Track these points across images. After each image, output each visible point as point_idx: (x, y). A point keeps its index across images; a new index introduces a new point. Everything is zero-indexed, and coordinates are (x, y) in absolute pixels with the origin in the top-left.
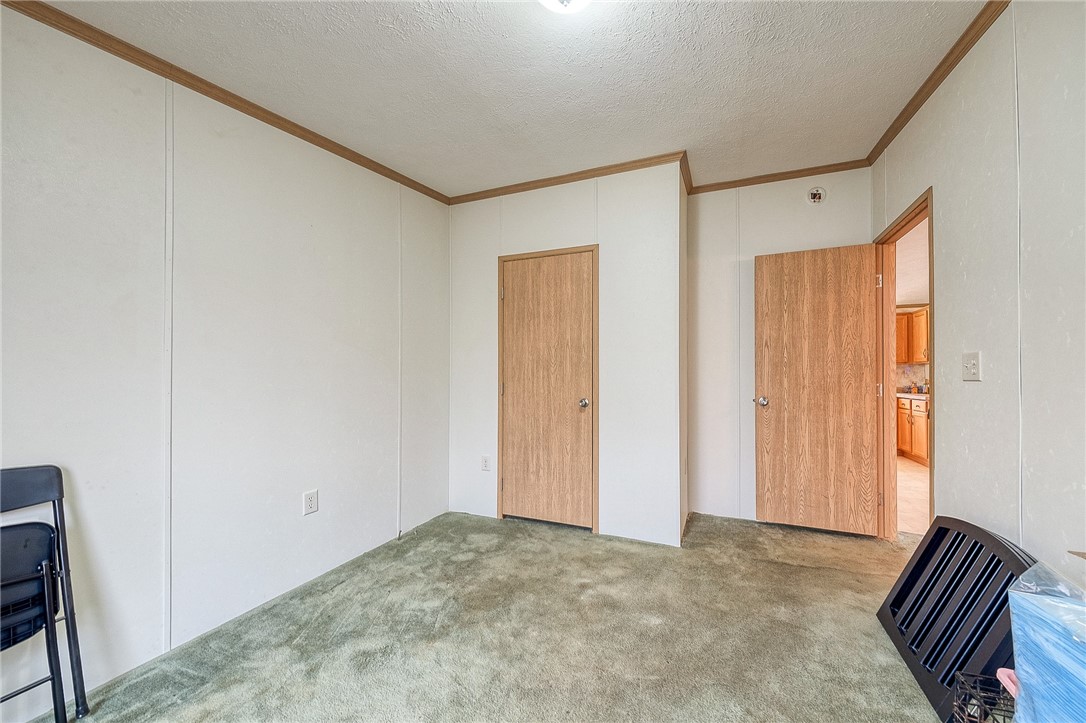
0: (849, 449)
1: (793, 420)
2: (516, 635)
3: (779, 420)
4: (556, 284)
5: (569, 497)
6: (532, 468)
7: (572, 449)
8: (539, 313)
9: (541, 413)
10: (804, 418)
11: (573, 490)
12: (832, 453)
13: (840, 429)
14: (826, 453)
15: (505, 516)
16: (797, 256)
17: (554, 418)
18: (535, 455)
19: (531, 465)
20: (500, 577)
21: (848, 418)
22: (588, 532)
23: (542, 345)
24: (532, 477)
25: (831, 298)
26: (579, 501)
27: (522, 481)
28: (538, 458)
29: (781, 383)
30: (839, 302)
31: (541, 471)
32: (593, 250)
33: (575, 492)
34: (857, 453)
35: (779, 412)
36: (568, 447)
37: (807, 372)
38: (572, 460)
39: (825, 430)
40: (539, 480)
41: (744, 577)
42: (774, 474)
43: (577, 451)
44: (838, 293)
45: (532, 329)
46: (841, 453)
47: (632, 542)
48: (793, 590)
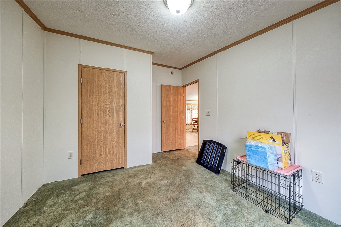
0: (179, 131)
1: (169, 125)
2: (136, 205)
3: (167, 126)
4: (109, 81)
5: (115, 159)
6: (98, 152)
7: (116, 142)
8: (101, 91)
9: (102, 130)
10: (171, 125)
11: (116, 156)
12: (176, 132)
13: (178, 127)
14: (175, 132)
15: (82, 175)
16: (170, 86)
17: (109, 131)
18: (99, 147)
19: (97, 151)
20: (108, 194)
21: (179, 124)
22: (122, 169)
23: (102, 104)
24: (98, 156)
25: (176, 97)
26: (119, 159)
27: (92, 158)
28: (101, 147)
29: (167, 117)
30: (177, 98)
31: (102, 152)
32: (125, 73)
33: (118, 157)
34: (180, 132)
35: (167, 123)
36: (115, 141)
37: (172, 114)
38: (116, 145)
39: (175, 127)
40: (101, 156)
41: (171, 165)
42: (166, 139)
43: (118, 142)
44: (177, 96)
45: (97, 97)
46: (178, 132)
47: (139, 167)
48: (181, 163)
